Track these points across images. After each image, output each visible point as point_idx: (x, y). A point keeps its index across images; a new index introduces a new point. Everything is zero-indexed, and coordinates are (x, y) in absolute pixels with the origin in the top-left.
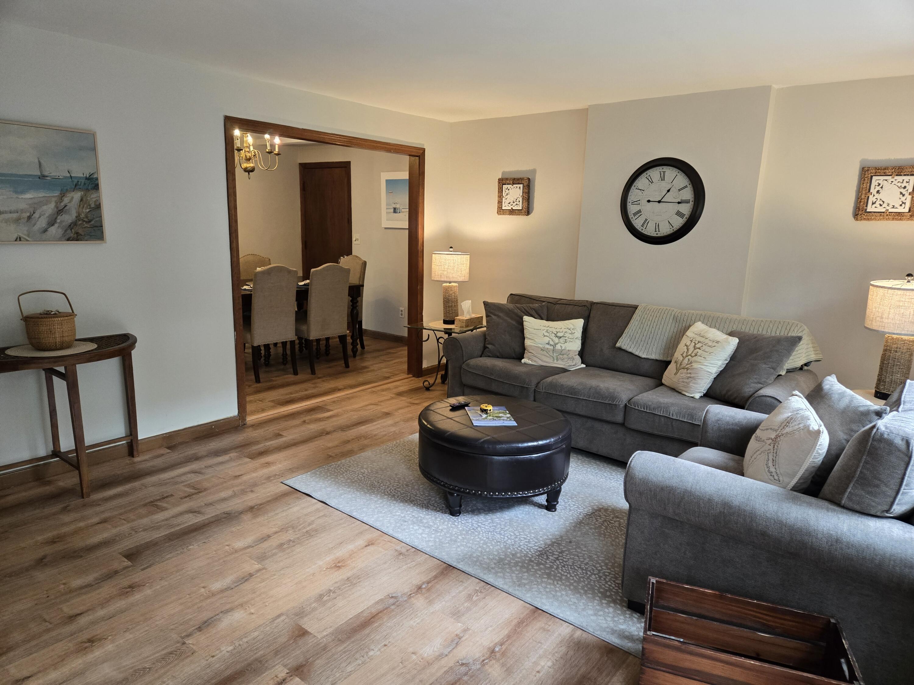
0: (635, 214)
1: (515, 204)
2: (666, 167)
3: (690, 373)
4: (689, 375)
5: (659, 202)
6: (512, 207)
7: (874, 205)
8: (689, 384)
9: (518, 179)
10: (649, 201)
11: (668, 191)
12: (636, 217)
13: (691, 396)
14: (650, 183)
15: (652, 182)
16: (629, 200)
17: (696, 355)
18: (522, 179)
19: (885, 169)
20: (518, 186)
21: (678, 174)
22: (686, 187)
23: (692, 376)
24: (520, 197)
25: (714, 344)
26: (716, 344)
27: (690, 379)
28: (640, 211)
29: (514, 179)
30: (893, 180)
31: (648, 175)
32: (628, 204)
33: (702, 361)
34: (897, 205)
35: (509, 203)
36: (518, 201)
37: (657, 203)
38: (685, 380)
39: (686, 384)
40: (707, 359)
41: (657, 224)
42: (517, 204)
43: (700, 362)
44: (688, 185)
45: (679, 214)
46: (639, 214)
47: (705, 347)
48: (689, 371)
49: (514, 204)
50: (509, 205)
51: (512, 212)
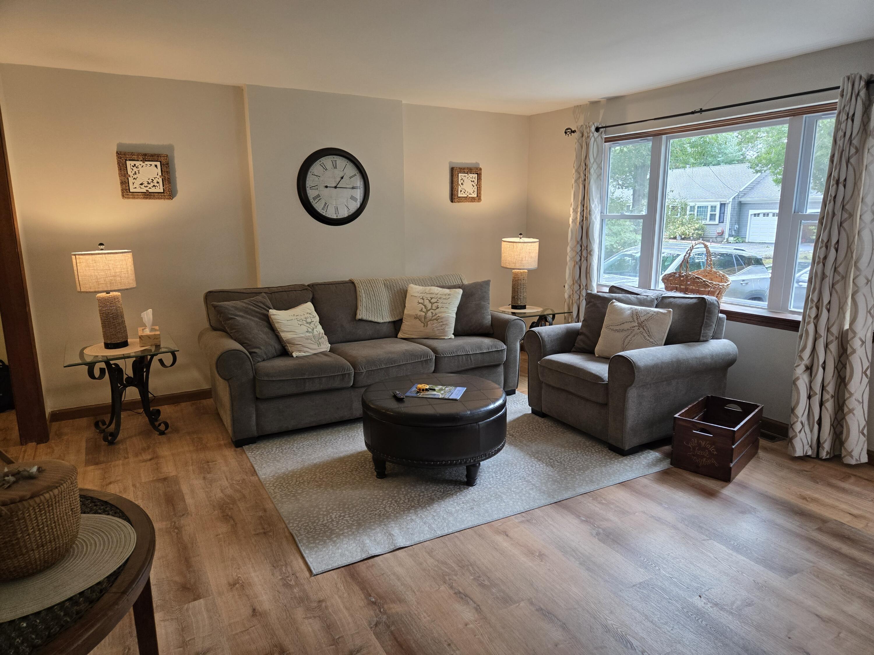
0: (314, 199)
1: (152, 184)
2: (336, 156)
3: (442, 322)
4: (441, 324)
5: (336, 187)
6: (147, 189)
7: (461, 193)
8: (445, 330)
9: (152, 155)
10: (326, 187)
11: (342, 178)
12: (316, 201)
13: (449, 338)
14: (325, 170)
15: (326, 170)
16: (307, 185)
17: (438, 308)
18: (159, 156)
19: (464, 169)
20: (154, 163)
21: (347, 164)
22: (355, 175)
23: (444, 323)
24: (158, 177)
25: (447, 297)
26: (449, 296)
27: (444, 326)
28: (318, 196)
29: (145, 155)
30: (468, 176)
31: (321, 162)
32: (307, 189)
33: (446, 311)
34: (472, 193)
35: (142, 184)
36: (155, 181)
37: (333, 189)
38: (439, 328)
39: (442, 331)
40: (449, 308)
41: (336, 208)
42: (154, 186)
43: (446, 312)
44: (357, 174)
45: (353, 198)
46: (319, 198)
47: (440, 301)
48: (439, 321)
49: (150, 186)
50: (142, 186)
51: (147, 195)
